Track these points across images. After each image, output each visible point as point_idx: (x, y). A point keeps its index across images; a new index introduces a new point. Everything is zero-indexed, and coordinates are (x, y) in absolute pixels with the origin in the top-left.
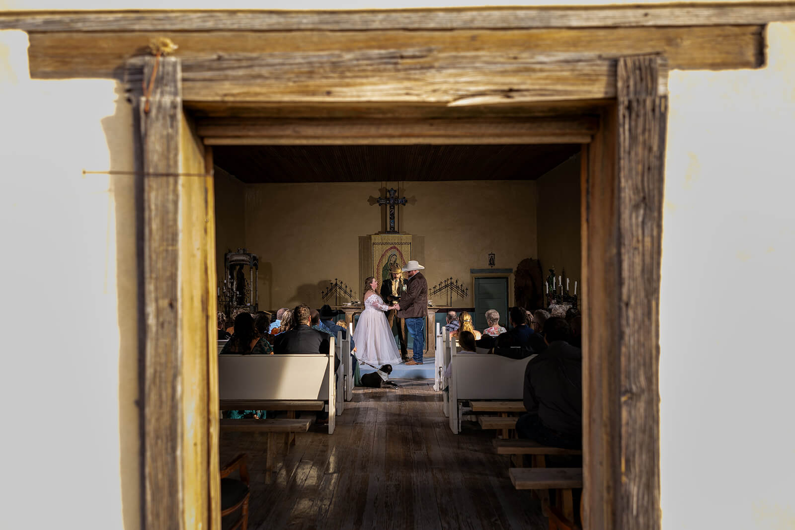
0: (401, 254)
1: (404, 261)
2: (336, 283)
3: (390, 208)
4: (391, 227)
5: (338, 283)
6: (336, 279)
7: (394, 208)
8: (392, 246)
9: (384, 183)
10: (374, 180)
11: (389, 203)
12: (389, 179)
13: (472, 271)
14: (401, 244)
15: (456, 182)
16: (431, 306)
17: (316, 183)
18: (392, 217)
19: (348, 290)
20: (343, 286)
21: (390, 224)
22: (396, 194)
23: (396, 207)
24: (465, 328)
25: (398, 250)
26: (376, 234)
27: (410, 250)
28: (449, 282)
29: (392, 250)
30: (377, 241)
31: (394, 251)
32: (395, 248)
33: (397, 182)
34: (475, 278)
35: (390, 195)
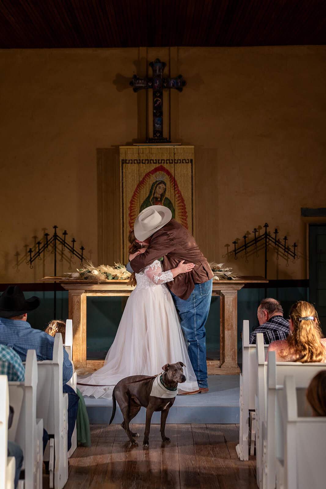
0: (173, 180)
1: (179, 192)
2: (55, 233)
3: (155, 96)
4: (155, 132)
5: (60, 234)
6: (55, 227)
7: (161, 96)
8: (158, 165)
9: (143, 50)
10: (124, 44)
11: (152, 87)
12: (151, 43)
13: (305, 212)
14: (174, 162)
15: (277, 49)
16: (230, 279)
17: (19, 50)
18: (158, 112)
19: (77, 248)
20: (69, 240)
21: (154, 126)
22: (166, 70)
23: (165, 94)
24: (303, 333)
25: (168, 173)
26: (128, 144)
27: (190, 174)
28: (262, 232)
29: (158, 173)
30: (129, 157)
31: (160, 176)
32: (162, 169)
33: (168, 48)
34: (310, 225)
35: (154, 71)
